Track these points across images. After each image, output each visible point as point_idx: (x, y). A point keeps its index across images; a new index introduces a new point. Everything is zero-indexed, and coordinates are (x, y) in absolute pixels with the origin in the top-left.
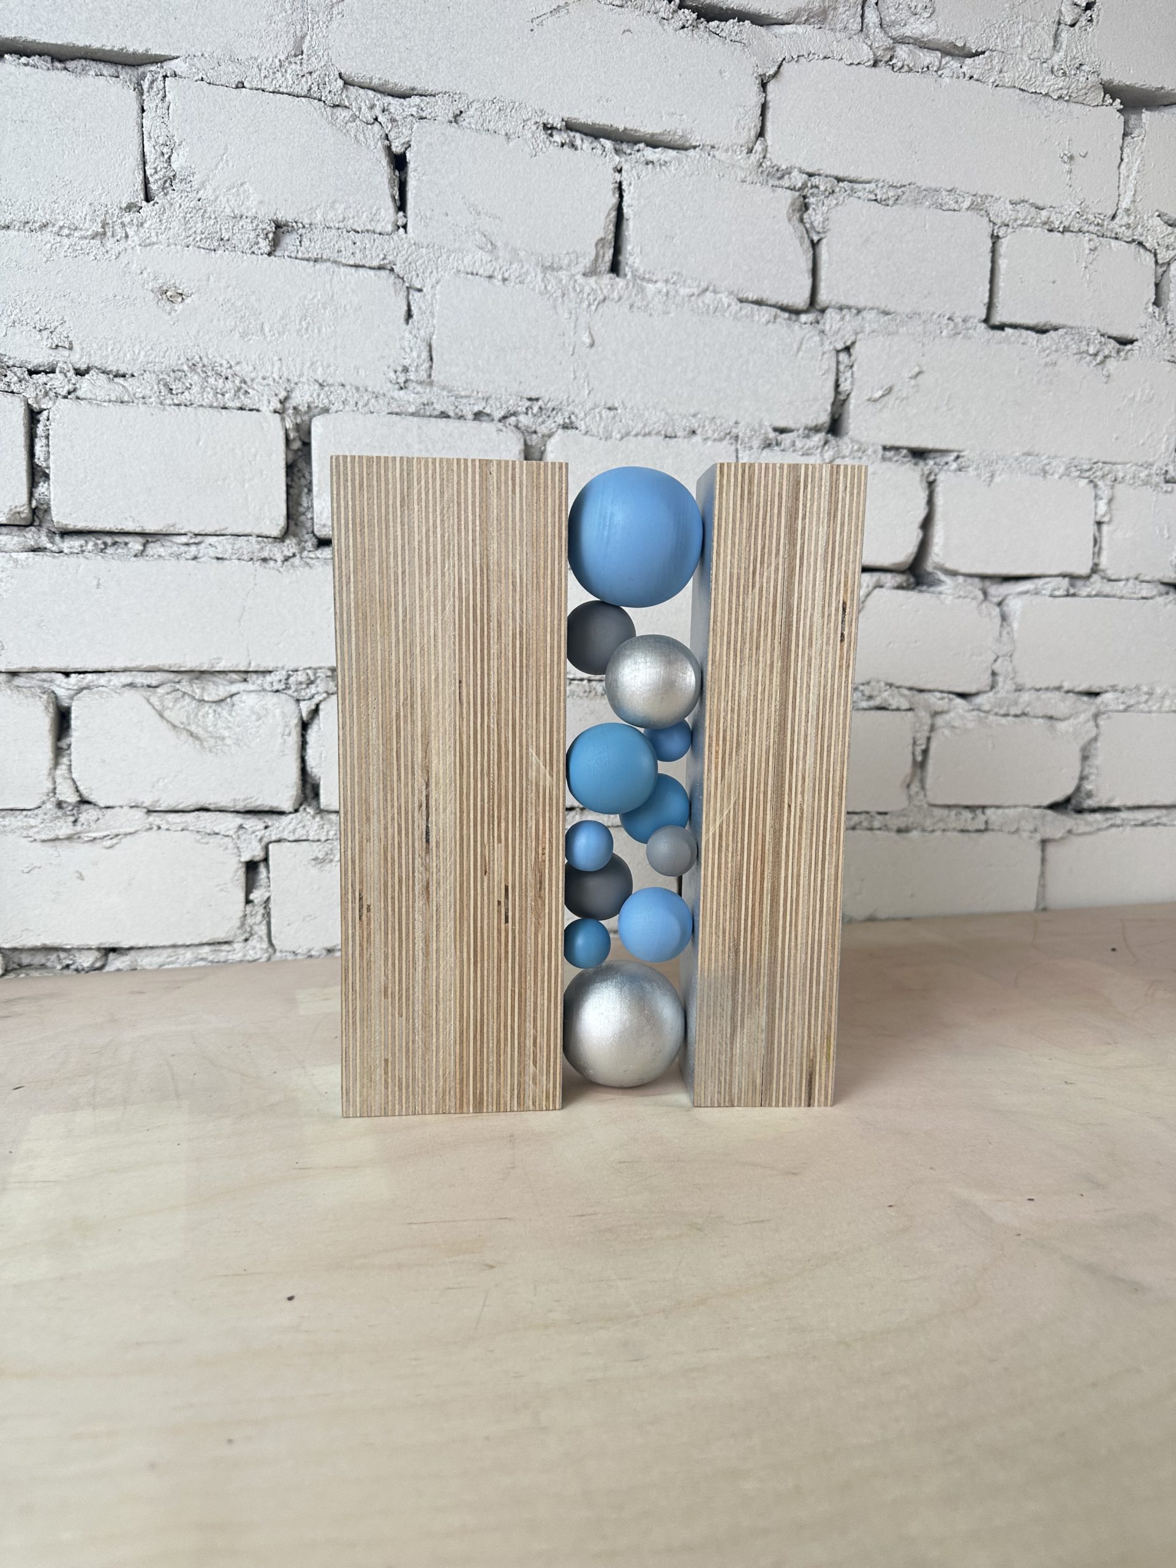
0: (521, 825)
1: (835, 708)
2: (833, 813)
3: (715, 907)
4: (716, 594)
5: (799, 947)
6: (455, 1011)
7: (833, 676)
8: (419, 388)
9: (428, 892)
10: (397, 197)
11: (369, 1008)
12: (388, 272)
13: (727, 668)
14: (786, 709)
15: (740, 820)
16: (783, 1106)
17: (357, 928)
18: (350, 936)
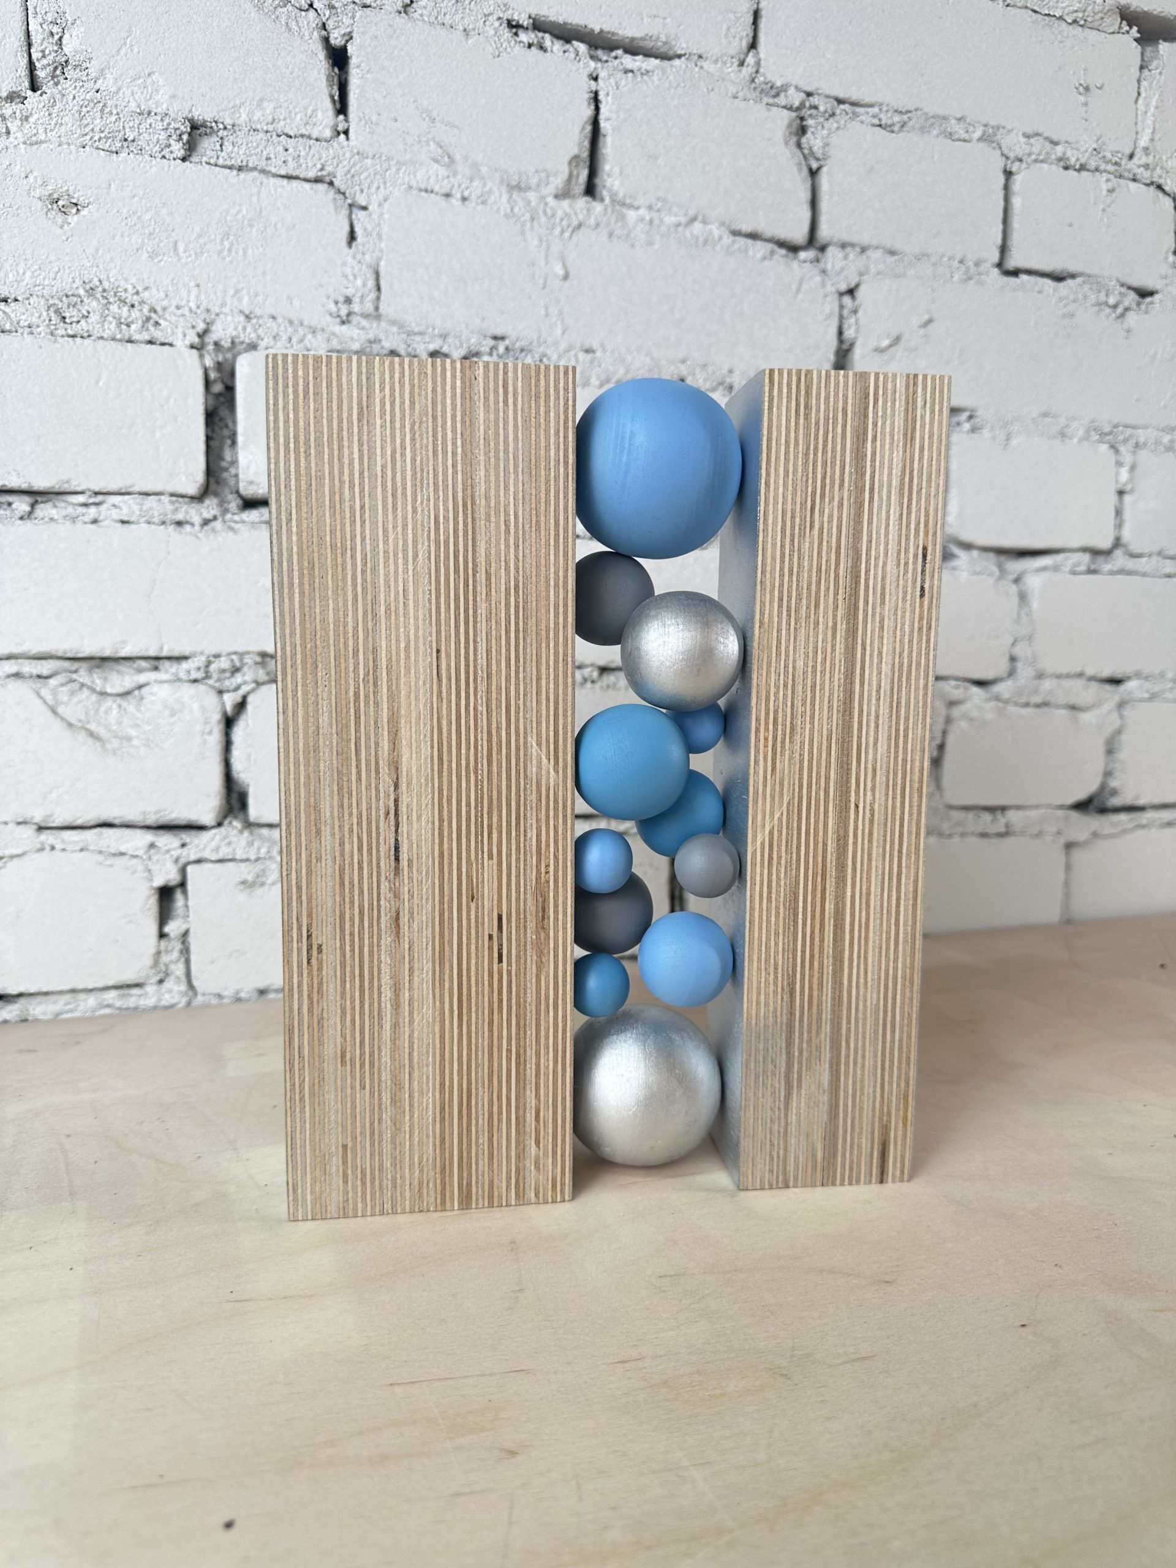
0: (518, 836)
1: (913, 682)
2: (911, 815)
3: (764, 936)
4: (765, 537)
5: (869, 985)
6: (434, 1080)
7: (911, 641)
8: (364, 323)
9: (398, 926)
10: (336, 98)
11: (322, 1079)
12: (326, 186)
13: (779, 631)
14: (852, 683)
15: (795, 825)
16: (850, 1184)
17: (305, 975)
18: (296, 986)
